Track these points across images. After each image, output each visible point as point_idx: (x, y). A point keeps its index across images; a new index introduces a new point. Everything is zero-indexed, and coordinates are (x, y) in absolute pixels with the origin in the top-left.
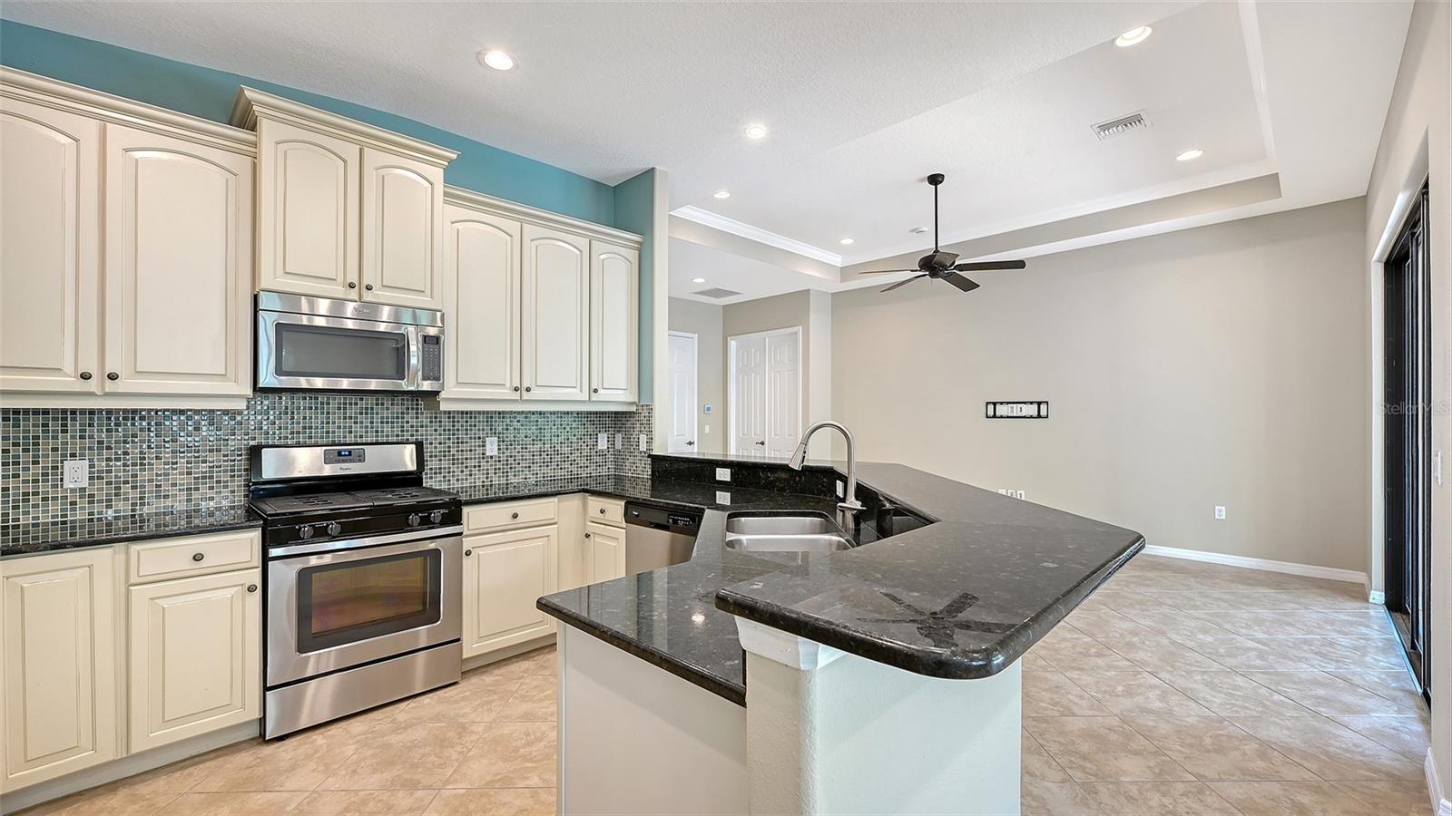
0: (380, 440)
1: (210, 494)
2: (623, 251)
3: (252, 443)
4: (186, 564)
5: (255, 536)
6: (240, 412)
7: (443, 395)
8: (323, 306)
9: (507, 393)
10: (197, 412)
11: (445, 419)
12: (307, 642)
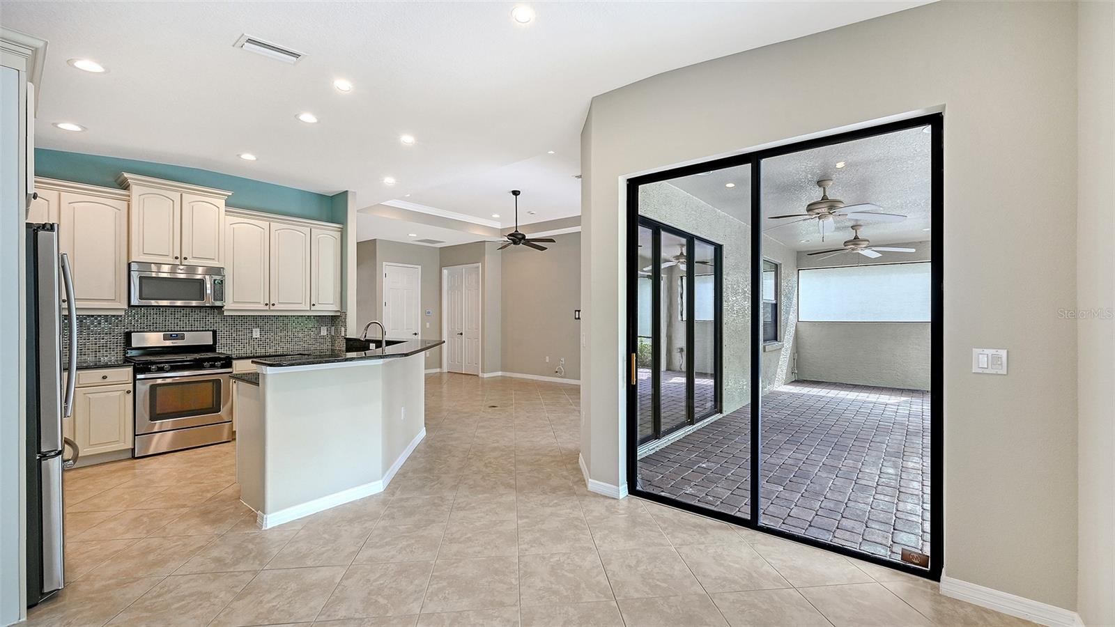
0: (193, 329)
1: (105, 354)
2: (332, 233)
3: (127, 330)
4: (99, 380)
5: (130, 370)
6: (121, 316)
7: (225, 308)
8: (166, 268)
9: (262, 307)
10: (100, 316)
11: (229, 320)
12: (154, 417)
